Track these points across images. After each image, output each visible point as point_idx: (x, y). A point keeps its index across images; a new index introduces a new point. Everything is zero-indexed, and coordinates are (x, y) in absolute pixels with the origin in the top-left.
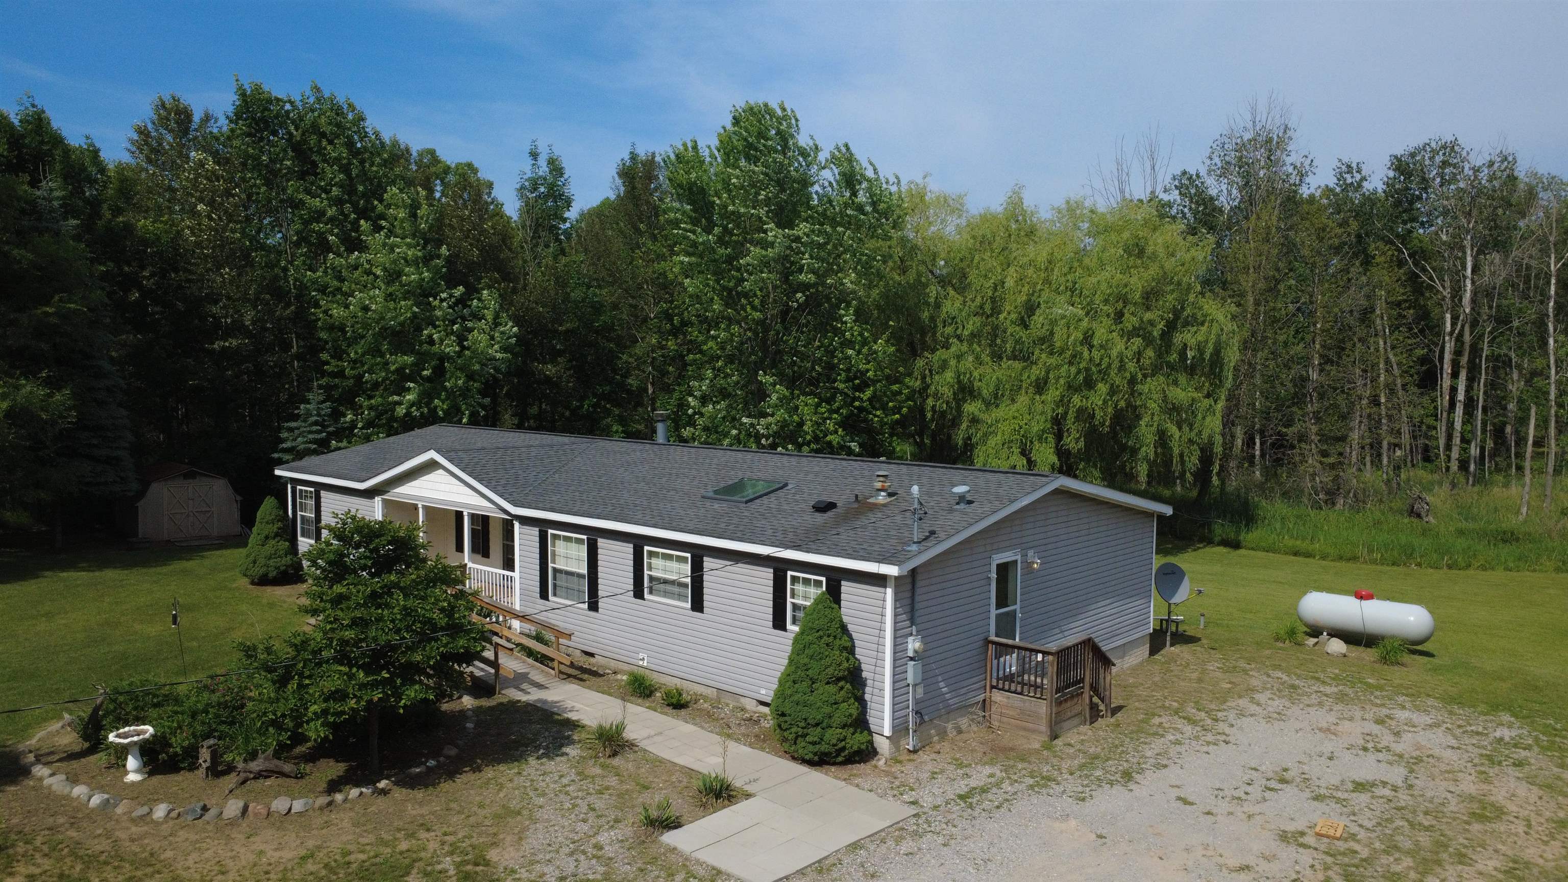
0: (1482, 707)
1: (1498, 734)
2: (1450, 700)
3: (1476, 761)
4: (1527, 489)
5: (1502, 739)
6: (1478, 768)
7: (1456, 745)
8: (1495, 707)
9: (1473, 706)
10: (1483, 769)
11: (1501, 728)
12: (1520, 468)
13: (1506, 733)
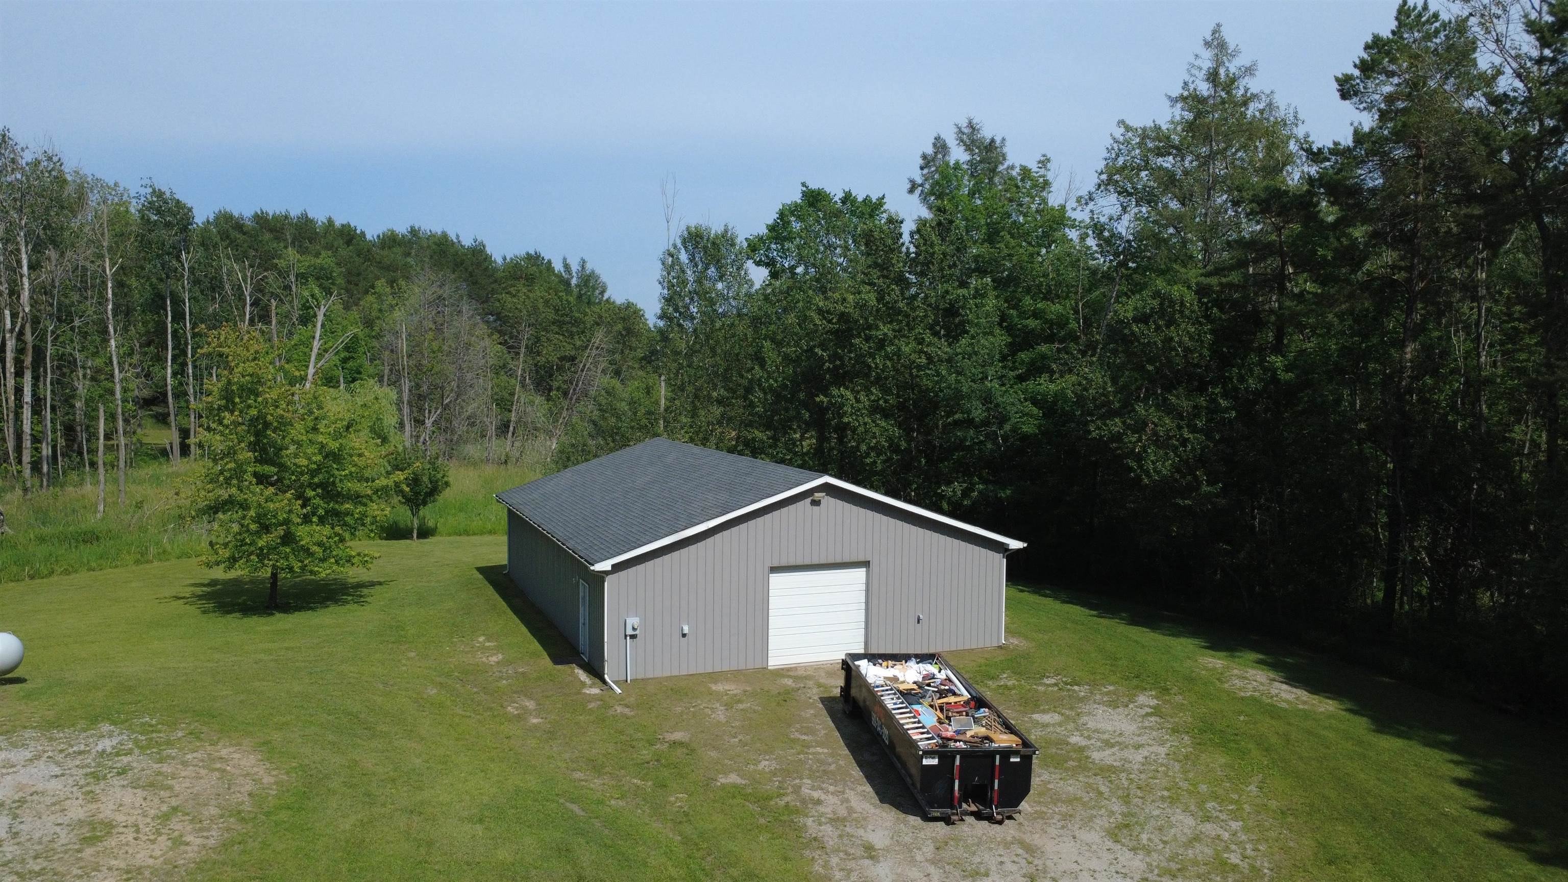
0: (82, 724)
1: (100, 748)
2: (49, 725)
3: (82, 782)
4: (102, 486)
5: (104, 751)
6: (84, 790)
7: (59, 773)
8: (94, 720)
9: (73, 725)
10: (88, 789)
11: (102, 740)
12: (93, 464)
13: (106, 744)
